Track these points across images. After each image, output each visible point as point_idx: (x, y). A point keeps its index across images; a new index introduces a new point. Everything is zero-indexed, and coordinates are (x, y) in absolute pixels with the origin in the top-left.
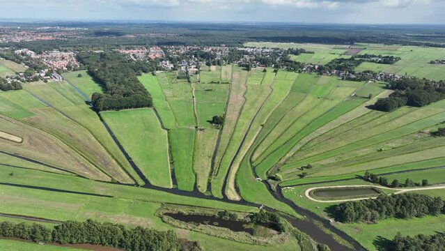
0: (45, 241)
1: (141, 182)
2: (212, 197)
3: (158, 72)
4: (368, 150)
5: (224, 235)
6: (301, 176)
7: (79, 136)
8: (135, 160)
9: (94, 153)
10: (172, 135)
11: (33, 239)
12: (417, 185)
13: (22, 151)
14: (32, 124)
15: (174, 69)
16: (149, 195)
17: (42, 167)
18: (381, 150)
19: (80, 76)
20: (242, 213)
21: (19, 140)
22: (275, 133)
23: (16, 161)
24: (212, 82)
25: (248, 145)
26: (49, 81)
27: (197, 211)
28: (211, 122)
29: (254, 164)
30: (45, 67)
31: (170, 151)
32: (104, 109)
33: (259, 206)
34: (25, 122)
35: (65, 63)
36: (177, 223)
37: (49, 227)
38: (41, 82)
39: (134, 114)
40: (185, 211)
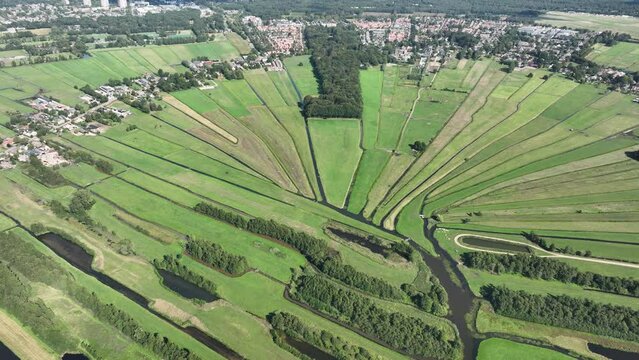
0: (243, 227)
1: (320, 199)
2: (371, 223)
3: (389, 65)
4: (564, 209)
5: (365, 253)
6: (464, 221)
7: (283, 145)
8: (323, 177)
9: (292, 164)
10: (366, 156)
11: (236, 225)
12: (578, 254)
13: (237, 152)
14: (247, 125)
15: (410, 62)
16: (322, 210)
17: (248, 170)
18: (580, 212)
19: (301, 65)
20: (386, 240)
21: (235, 140)
22: (473, 172)
23: (230, 161)
24: (446, 90)
25: (435, 180)
26: (269, 69)
27: (353, 231)
28: (412, 147)
29: (426, 201)
30: (269, 48)
31: (356, 174)
32: (313, 116)
33: (405, 238)
34: (241, 121)
35: (290, 41)
36: (333, 236)
37: (247, 219)
38: (261, 70)
39: (339, 125)
40: (344, 229)
